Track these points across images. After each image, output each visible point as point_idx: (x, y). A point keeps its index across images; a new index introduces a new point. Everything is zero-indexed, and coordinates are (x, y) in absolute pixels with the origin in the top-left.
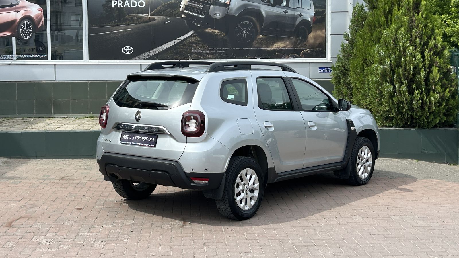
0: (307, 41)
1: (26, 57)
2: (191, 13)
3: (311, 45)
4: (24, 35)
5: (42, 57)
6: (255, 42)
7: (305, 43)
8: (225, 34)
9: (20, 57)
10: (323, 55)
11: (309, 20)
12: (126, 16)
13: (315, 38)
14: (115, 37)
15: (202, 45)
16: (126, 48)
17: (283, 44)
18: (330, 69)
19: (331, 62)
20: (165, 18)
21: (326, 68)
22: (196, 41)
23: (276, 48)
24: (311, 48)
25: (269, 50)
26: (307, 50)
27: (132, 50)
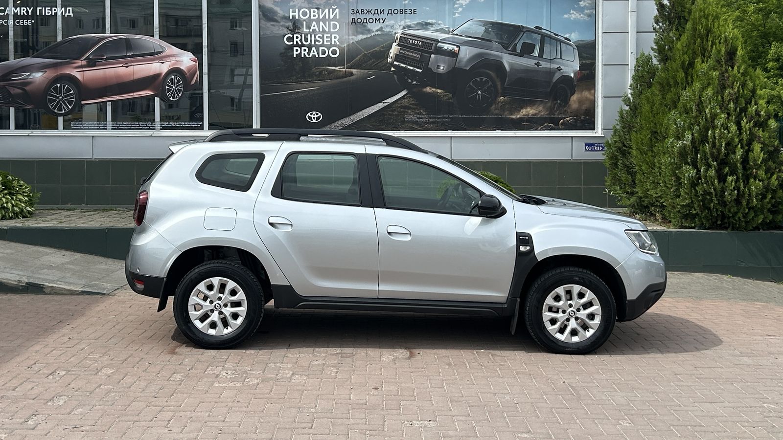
0: (569, 106)
1: (173, 125)
2: (404, 66)
3: (575, 112)
4: (171, 95)
5: (195, 125)
6: (493, 106)
7: (565, 108)
8: (451, 95)
9: (165, 125)
10: (592, 127)
11: (572, 75)
12: (313, 70)
13: (580, 102)
14: (297, 98)
15: (419, 110)
16: (311, 114)
17: (534, 110)
18: (601, 146)
19: (603, 135)
20: (366, 71)
21: (595, 145)
22: (410, 104)
23: (524, 115)
24: (574, 116)
25: (513, 119)
26: (568, 119)
27: (320, 116)
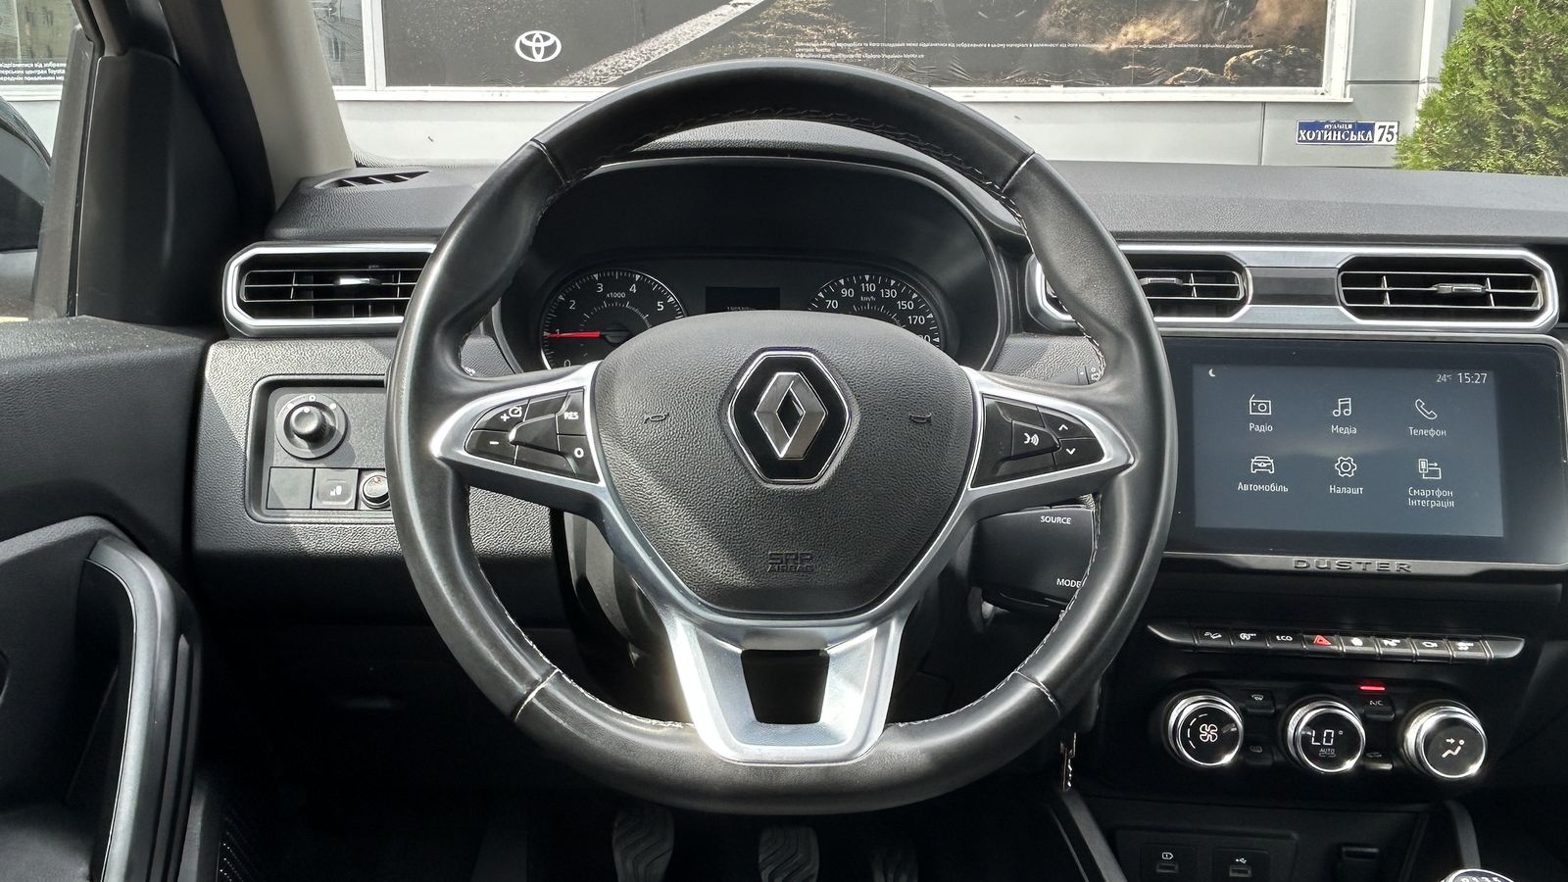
0: (1254, 17)
3: (1270, 34)
6: (1045, 18)
7: (1246, 23)
10: (1315, 81)
13: (1286, 4)
15: (835, 28)
16: (529, 38)
17: (1159, 26)
19: (1349, 99)
21: (1327, 126)
22: (812, 9)
23: (1128, 43)
24: (1267, 47)
25: (1100, 52)
26: (1250, 54)
27: (554, 44)
